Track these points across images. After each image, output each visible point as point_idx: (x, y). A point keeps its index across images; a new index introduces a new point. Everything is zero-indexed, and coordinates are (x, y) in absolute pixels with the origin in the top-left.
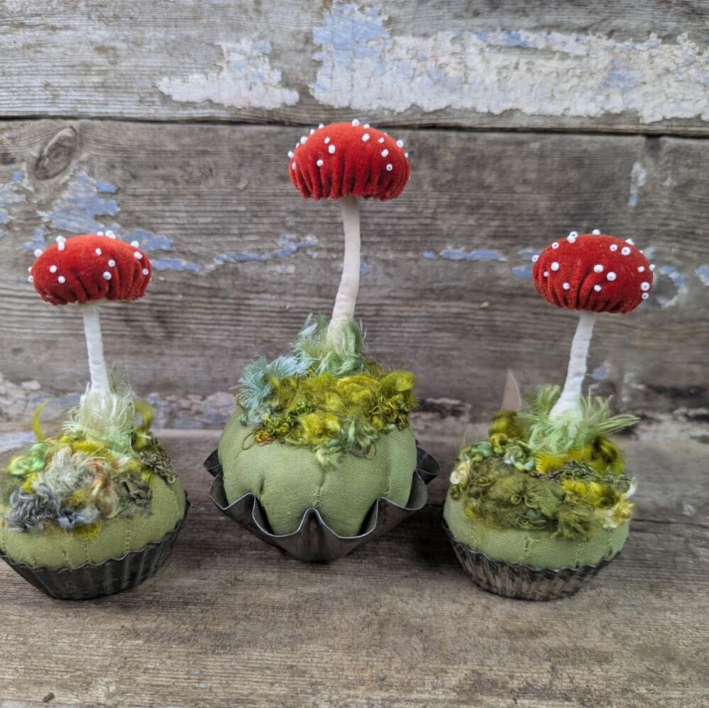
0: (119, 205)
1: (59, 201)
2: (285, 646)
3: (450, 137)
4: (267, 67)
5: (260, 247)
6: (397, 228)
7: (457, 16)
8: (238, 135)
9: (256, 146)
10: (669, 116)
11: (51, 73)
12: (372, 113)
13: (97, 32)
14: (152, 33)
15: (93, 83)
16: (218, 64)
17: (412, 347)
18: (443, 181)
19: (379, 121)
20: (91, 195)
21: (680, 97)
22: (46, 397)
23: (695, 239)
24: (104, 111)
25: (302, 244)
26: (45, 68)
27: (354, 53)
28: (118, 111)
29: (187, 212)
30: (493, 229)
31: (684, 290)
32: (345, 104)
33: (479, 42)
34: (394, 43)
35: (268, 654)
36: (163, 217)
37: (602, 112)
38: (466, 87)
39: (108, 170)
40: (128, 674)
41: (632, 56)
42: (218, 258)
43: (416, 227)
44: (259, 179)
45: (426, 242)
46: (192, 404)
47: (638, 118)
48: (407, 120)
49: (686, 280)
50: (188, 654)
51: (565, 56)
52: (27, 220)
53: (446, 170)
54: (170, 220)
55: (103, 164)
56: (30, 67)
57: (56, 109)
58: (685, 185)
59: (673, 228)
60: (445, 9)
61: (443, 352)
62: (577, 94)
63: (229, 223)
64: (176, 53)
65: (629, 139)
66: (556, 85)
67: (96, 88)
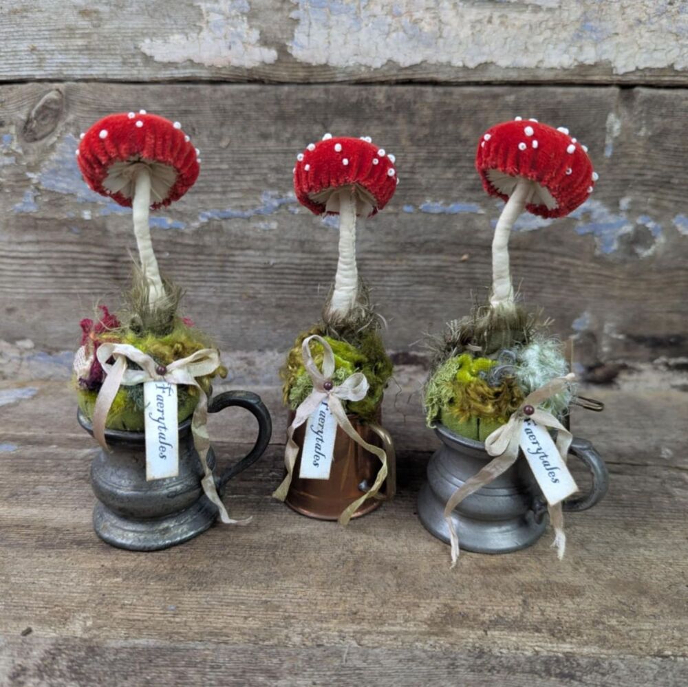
1: (47, 163)
2: (260, 583)
3: (427, 92)
4: (246, 26)
5: (243, 204)
8: (219, 94)
9: (237, 105)
10: (642, 66)
11: (37, 37)
12: (349, 70)
15: (77, 45)
16: (198, 24)
17: (394, 301)
18: (421, 135)
19: (357, 78)
21: (653, 47)
22: (39, 355)
23: (672, 189)
24: (89, 73)
25: (284, 200)
26: (31, 33)
27: (330, 11)
28: (102, 73)
30: (471, 182)
31: (661, 240)
32: (323, 61)
35: (243, 591)
37: (576, 64)
38: (441, 41)
40: (106, 610)
41: (603, 7)
42: (203, 216)
44: (241, 137)
45: (405, 196)
47: (612, 69)
48: (384, 76)
49: (663, 229)
50: (165, 591)
51: (537, 9)
52: (17, 181)
53: (424, 125)
56: (17, 32)
57: (42, 73)
58: (660, 135)
59: (649, 177)
61: (425, 305)
62: (551, 46)
63: (213, 181)
64: (157, 14)
65: (603, 90)
66: (529, 37)
67: (80, 51)
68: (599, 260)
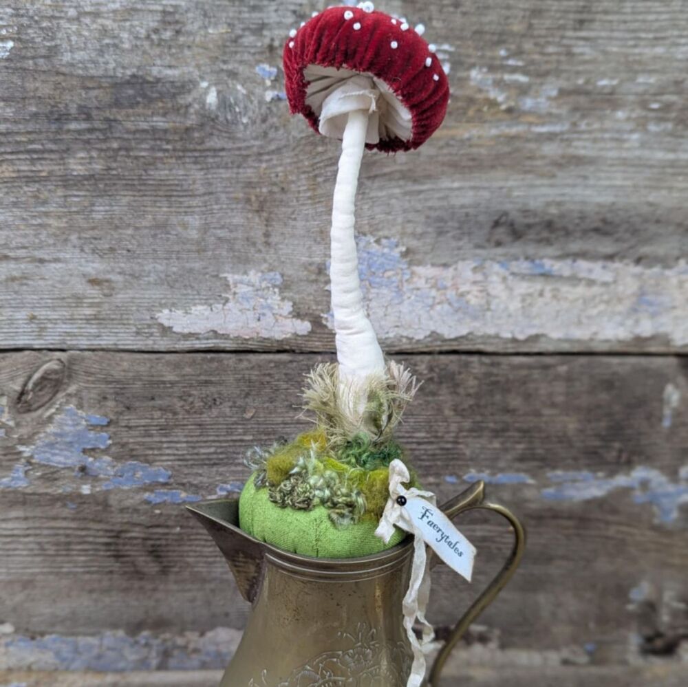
0: (110, 438)
1: (42, 435)
3: (472, 362)
4: (277, 297)
6: (417, 453)
7: (478, 246)
8: (245, 364)
9: (265, 375)
11: (37, 305)
12: (388, 342)
13: (91, 264)
14: (151, 266)
15: (85, 315)
16: (223, 295)
18: (466, 406)
19: (397, 349)
20: (79, 428)
22: (20, 640)
24: (96, 343)
26: (31, 301)
27: (370, 284)
28: (112, 342)
29: (187, 442)
30: (520, 452)
33: (502, 271)
34: (413, 273)
36: (160, 449)
37: (632, 334)
38: (489, 314)
39: (99, 402)
41: (660, 282)
42: (222, 489)
43: (438, 452)
44: (268, 408)
45: (447, 466)
46: (188, 642)
47: (669, 341)
48: (427, 347)
51: (591, 283)
52: (5, 455)
53: (469, 395)
54: (168, 451)
55: (92, 396)
56: (14, 299)
57: (42, 342)
60: (466, 239)
62: (605, 319)
63: (234, 453)
64: (177, 285)
65: (661, 360)
66: (582, 310)
67: (88, 320)
68: (658, 529)
